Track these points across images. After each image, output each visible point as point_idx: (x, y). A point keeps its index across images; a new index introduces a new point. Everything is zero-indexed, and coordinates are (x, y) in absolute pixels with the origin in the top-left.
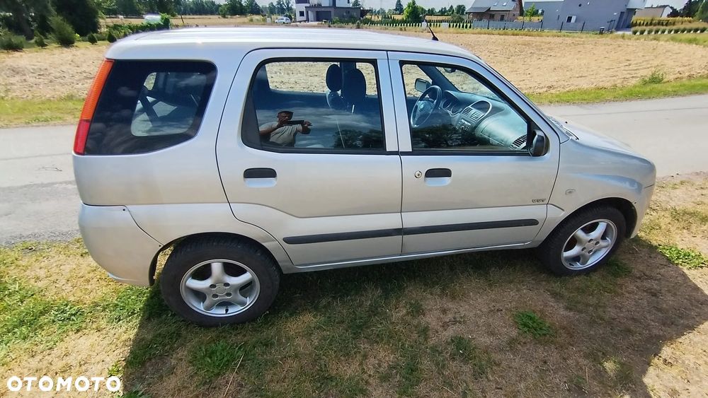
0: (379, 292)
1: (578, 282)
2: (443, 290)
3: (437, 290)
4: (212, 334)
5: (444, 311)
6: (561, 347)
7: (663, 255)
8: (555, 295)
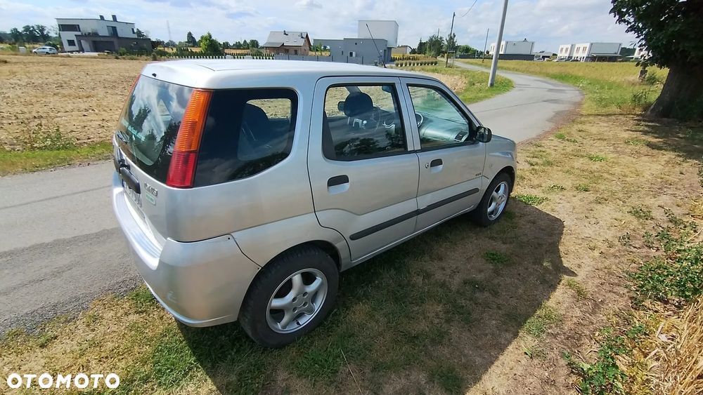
0: (393, 272)
1: (496, 227)
2: (431, 257)
3: (427, 258)
4: (293, 352)
5: (443, 269)
6: (520, 264)
7: (522, 201)
8: (492, 238)
